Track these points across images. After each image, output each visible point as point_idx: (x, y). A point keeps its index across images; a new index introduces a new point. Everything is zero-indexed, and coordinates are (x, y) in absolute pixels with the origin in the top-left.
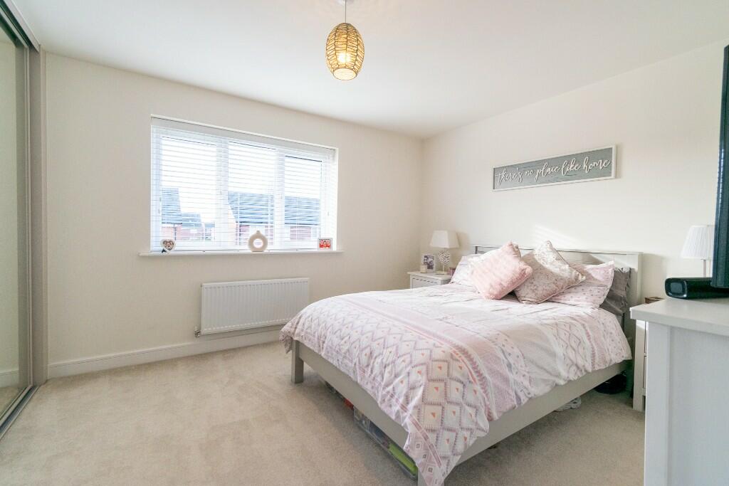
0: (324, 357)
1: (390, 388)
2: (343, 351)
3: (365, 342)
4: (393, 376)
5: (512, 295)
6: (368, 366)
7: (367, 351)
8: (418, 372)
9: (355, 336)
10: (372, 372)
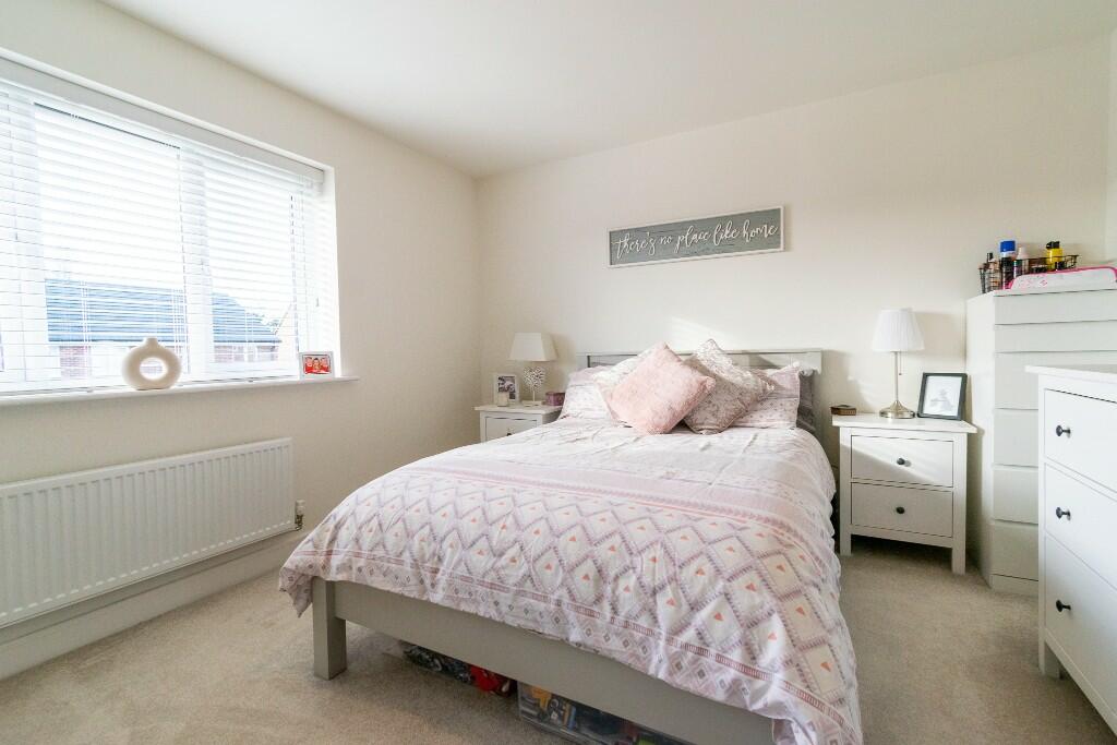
0: (447, 603)
1: (689, 635)
2: (511, 581)
3: (572, 551)
4: (685, 607)
5: (683, 426)
6: (599, 599)
7: (588, 567)
8: (748, 587)
9: (535, 544)
10: (615, 610)
